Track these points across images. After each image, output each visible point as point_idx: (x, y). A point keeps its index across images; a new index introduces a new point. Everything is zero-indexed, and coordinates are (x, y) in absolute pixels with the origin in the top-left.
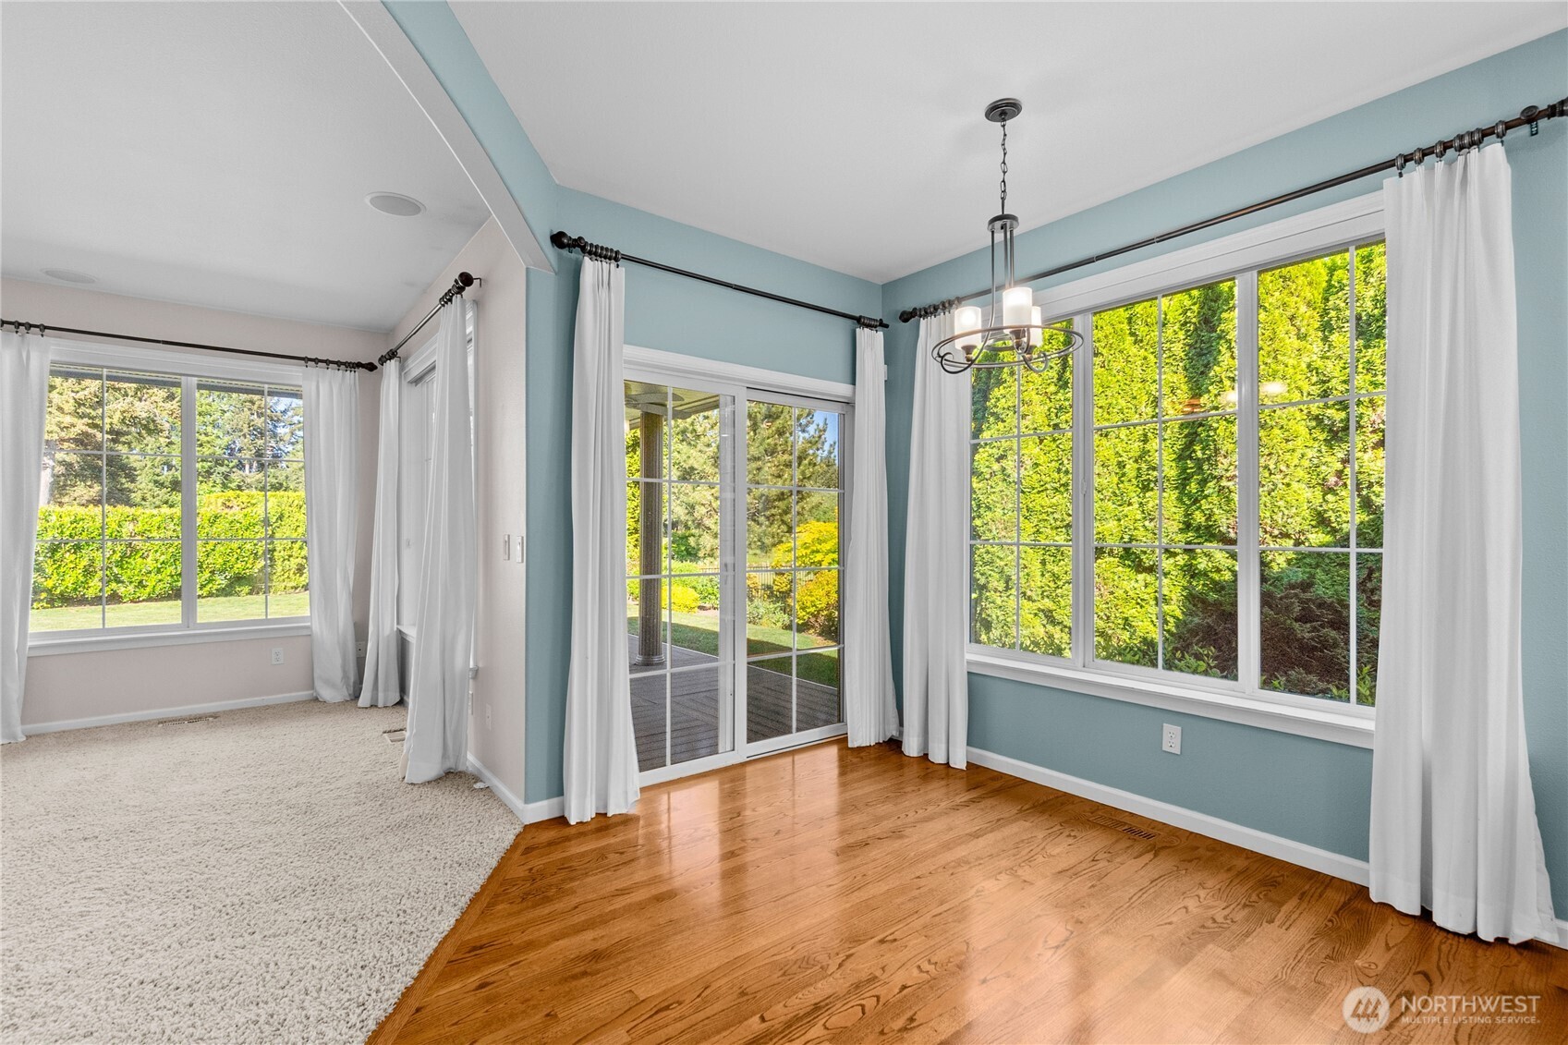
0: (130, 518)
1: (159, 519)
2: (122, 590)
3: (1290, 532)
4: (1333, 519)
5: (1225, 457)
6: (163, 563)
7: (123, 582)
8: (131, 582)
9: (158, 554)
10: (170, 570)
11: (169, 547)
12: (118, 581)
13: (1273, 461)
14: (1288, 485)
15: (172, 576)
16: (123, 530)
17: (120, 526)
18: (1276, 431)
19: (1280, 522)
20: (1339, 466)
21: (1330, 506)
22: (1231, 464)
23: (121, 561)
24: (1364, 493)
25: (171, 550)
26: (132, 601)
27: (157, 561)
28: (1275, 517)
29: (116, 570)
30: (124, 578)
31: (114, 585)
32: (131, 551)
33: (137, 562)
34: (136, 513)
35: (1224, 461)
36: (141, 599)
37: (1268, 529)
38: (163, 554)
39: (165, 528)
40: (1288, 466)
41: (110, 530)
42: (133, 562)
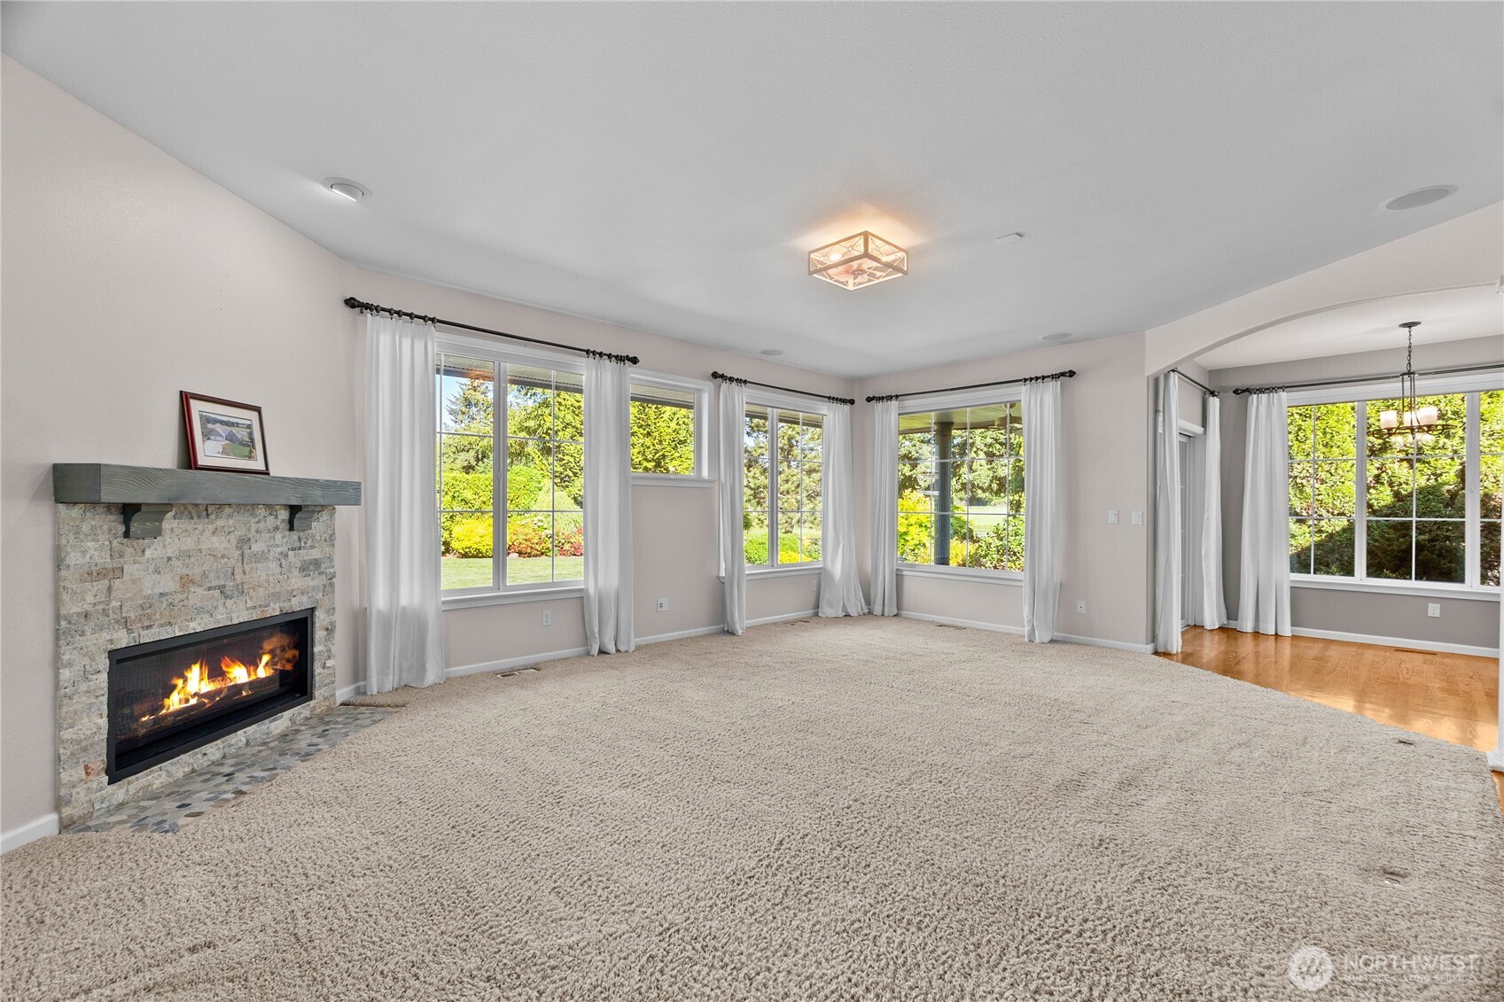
3: (1346, 512)
4: (1375, 504)
5: (1299, 464)
13: (1333, 468)
14: (1343, 483)
18: (1334, 449)
19: (1339, 506)
20: (1377, 472)
21: (1373, 496)
22: (1304, 469)
24: (1396, 488)
28: (1335, 502)
35: (1298, 467)
37: (1331, 510)
40: (1344, 471)
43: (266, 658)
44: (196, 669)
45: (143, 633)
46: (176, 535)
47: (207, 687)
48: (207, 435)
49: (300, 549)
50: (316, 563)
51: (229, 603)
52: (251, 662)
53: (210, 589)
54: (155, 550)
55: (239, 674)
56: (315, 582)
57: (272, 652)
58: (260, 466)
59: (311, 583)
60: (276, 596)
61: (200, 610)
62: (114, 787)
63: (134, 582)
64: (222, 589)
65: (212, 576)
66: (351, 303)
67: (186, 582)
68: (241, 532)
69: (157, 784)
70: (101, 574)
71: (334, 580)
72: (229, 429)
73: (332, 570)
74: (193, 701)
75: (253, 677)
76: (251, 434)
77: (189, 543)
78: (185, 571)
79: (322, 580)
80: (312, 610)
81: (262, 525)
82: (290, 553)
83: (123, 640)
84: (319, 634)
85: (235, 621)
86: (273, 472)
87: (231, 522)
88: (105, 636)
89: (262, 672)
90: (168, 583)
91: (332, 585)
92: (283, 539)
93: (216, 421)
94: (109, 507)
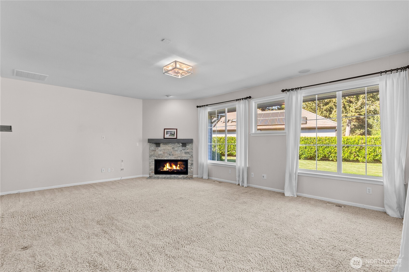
0: (361, 139)
1: (370, 139)
2: (359, 159)
6: (371, 152)
7: (359, 157)
8: (362, 157)
9: (369, 149)
10: (373, 154)
11: (373, 147)
12: (358, 156)
15: (374, 156)
16: (359, 142)
17: (359, 141)
23: (359, 151)
25: (373, 148)
26: (362, 162)
27: (369, 151)
29: (358, 153)
30: (360, 155)
31: (357, 157)
32: (361, 148)
33: (363, 151)
34: (363, 137)
36: (364, 162)
38: (371, 149)
39: (371, 141)
41: (356, 142)
42: (362, 151)
43: (178, 165)
44: (168, 163)
45: (159, 158)
46: (162, 147)
47: (170, 168)
48: (167, 134)
49: (185, 150)
50: (188, 153)
51: (171, 156)
52: (176, 165)
53: (168, 154)
54: (159, 148)
55: (174, 167)
56: (188, 155)
57: (179, 164)
58: (175, 137)
59: (187, 156)
60: (179, 157)
61: (166, 157)
62: (155, 175)
63: (157, 152)
64: (170, 154)
65: (168, 152)
66: (198, 107)
67: (164, 153)
68: (173, 147)
69: (160, 177)
70: (153, 151)
71: (193, 156)
72: (171, 133)
73: (192, 154)
74: (168, 170)
75: (176, 169)
76: (174, 133)
77: (165, 148)
78: (164, 151)
79: (190, 155)
80: (188, 160)
81: (177, 146)
82: (182, 150)
83: (156, 159)
84: (189, 164)
85: (172, 159)
86: (178, 138)
87: (171, 145)
88: (154, 158)
89: (178, 168)
90: (161, 153)
91: (192, 157)
92: (181, 148)
93: (169, 132)
94: (155, 143)
